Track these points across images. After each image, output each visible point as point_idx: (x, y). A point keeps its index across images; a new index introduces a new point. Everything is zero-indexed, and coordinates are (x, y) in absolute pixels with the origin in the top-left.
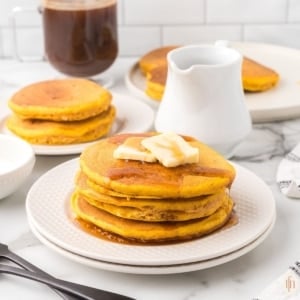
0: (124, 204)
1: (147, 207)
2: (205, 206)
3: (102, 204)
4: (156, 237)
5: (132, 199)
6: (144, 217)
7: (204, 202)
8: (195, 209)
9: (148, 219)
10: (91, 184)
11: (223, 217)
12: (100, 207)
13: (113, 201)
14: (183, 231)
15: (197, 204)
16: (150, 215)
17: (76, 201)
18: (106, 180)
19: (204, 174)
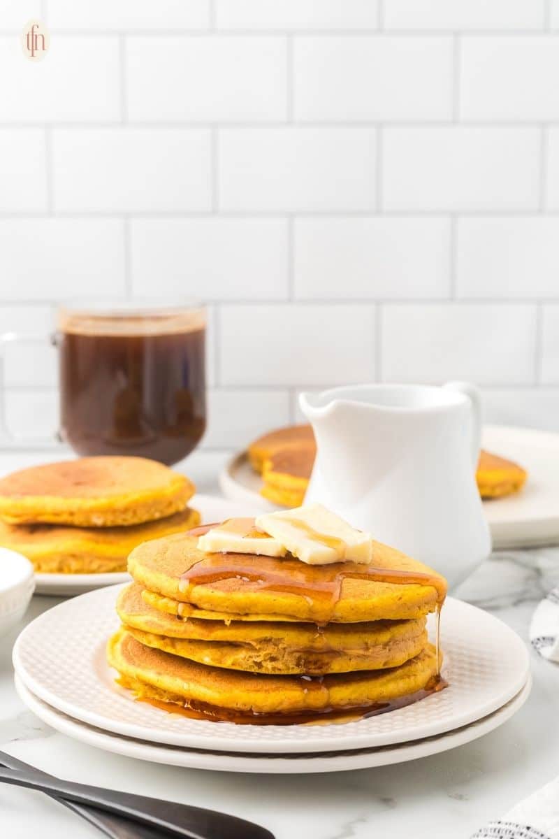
0: (219, 634)
1: (267, 641)
2: (386, 645)
3: (174, 641)
4: (285, 706)
5: (236, 624)
6: (259, 665)
7: (384, 637)
8: (367, 649)
9: (268, 667)
10: (152, 598)
11: (422, 674)
12: (169, 650)
13: (197, 633)
14: (342, 694)
15: (370, 638)
16: (273, 659)
17: (118, 646)
18: (183, 586)
19: (384, 579)
